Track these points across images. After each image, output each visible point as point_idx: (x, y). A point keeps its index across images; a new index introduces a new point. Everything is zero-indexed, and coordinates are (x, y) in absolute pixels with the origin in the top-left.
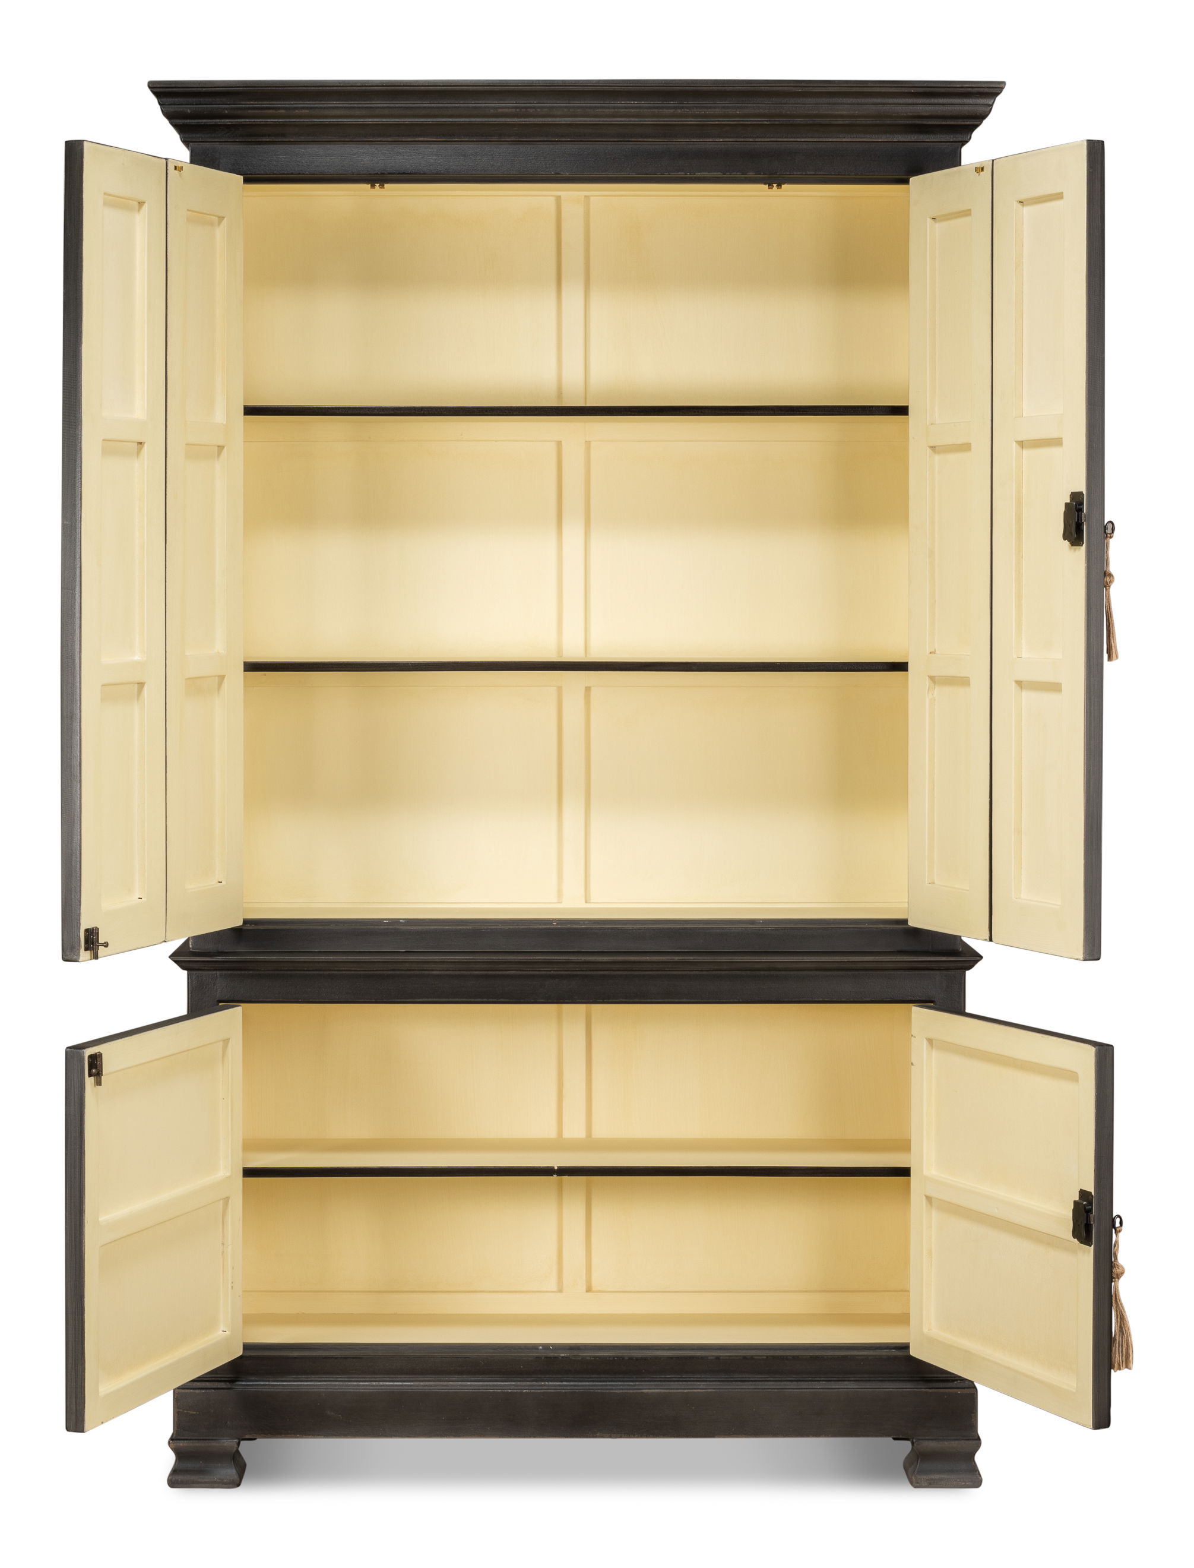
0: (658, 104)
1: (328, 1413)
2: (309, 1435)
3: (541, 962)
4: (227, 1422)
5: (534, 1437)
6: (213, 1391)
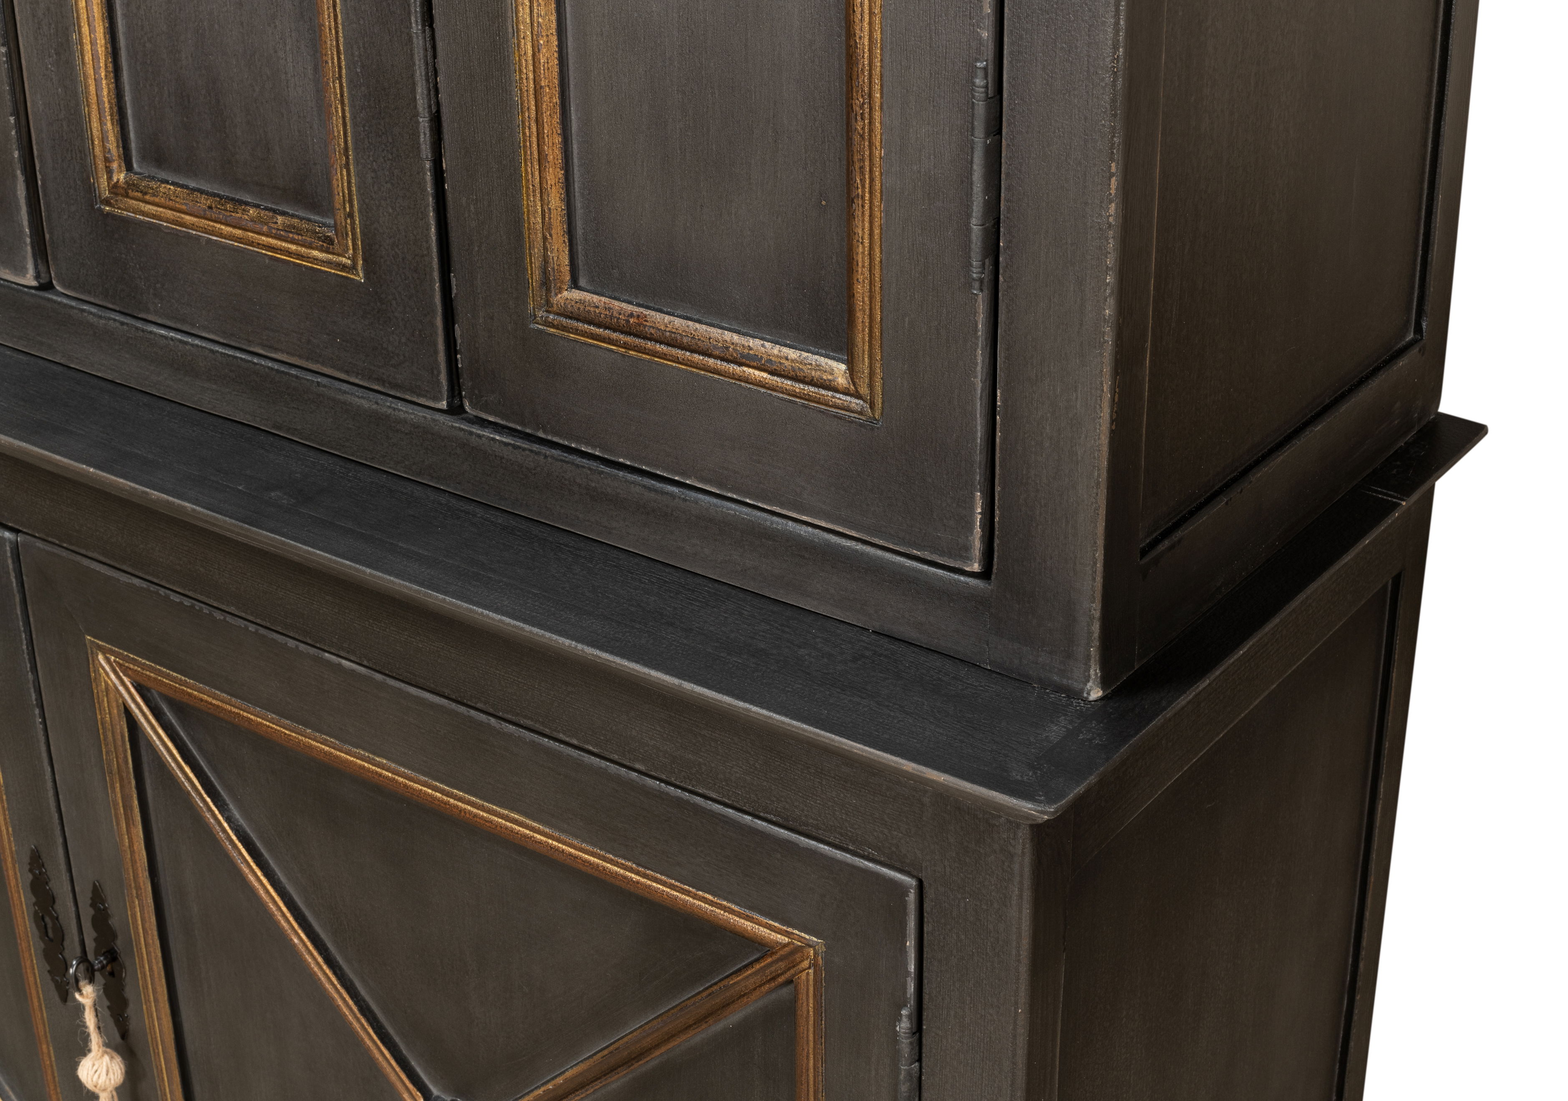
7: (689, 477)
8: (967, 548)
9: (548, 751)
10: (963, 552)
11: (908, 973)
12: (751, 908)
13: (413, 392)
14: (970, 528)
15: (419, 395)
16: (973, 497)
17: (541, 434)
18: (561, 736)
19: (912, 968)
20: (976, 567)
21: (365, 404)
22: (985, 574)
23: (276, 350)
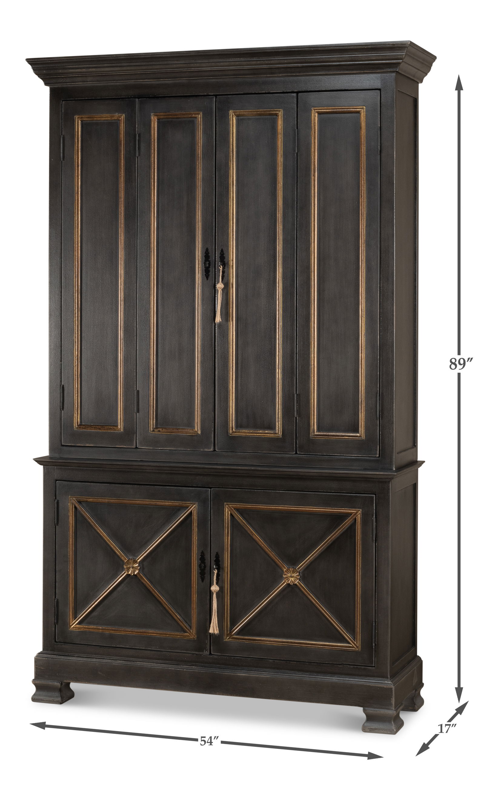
0: (249, 59)
1: (99, 673)
2: (91, 683)
3: (192, 468)
4: (56, 674)
5: (189, 692)
6: (51, 659)
7: (335, 454)
8: (377, 453)
9: (317, 494)
10: (376, 454)
11: (374, 509)
12: (350, 508)
13: (289, 452)
14: (377, 450)
15: (290, 452)
16: (377, 446)
17: (311, 454)
18: (320, 491)
19: (375, 508)
20: (378, 456)
21: (280, 456)
22: (379, 457)
23: (263, 451)
